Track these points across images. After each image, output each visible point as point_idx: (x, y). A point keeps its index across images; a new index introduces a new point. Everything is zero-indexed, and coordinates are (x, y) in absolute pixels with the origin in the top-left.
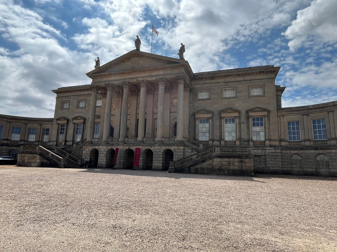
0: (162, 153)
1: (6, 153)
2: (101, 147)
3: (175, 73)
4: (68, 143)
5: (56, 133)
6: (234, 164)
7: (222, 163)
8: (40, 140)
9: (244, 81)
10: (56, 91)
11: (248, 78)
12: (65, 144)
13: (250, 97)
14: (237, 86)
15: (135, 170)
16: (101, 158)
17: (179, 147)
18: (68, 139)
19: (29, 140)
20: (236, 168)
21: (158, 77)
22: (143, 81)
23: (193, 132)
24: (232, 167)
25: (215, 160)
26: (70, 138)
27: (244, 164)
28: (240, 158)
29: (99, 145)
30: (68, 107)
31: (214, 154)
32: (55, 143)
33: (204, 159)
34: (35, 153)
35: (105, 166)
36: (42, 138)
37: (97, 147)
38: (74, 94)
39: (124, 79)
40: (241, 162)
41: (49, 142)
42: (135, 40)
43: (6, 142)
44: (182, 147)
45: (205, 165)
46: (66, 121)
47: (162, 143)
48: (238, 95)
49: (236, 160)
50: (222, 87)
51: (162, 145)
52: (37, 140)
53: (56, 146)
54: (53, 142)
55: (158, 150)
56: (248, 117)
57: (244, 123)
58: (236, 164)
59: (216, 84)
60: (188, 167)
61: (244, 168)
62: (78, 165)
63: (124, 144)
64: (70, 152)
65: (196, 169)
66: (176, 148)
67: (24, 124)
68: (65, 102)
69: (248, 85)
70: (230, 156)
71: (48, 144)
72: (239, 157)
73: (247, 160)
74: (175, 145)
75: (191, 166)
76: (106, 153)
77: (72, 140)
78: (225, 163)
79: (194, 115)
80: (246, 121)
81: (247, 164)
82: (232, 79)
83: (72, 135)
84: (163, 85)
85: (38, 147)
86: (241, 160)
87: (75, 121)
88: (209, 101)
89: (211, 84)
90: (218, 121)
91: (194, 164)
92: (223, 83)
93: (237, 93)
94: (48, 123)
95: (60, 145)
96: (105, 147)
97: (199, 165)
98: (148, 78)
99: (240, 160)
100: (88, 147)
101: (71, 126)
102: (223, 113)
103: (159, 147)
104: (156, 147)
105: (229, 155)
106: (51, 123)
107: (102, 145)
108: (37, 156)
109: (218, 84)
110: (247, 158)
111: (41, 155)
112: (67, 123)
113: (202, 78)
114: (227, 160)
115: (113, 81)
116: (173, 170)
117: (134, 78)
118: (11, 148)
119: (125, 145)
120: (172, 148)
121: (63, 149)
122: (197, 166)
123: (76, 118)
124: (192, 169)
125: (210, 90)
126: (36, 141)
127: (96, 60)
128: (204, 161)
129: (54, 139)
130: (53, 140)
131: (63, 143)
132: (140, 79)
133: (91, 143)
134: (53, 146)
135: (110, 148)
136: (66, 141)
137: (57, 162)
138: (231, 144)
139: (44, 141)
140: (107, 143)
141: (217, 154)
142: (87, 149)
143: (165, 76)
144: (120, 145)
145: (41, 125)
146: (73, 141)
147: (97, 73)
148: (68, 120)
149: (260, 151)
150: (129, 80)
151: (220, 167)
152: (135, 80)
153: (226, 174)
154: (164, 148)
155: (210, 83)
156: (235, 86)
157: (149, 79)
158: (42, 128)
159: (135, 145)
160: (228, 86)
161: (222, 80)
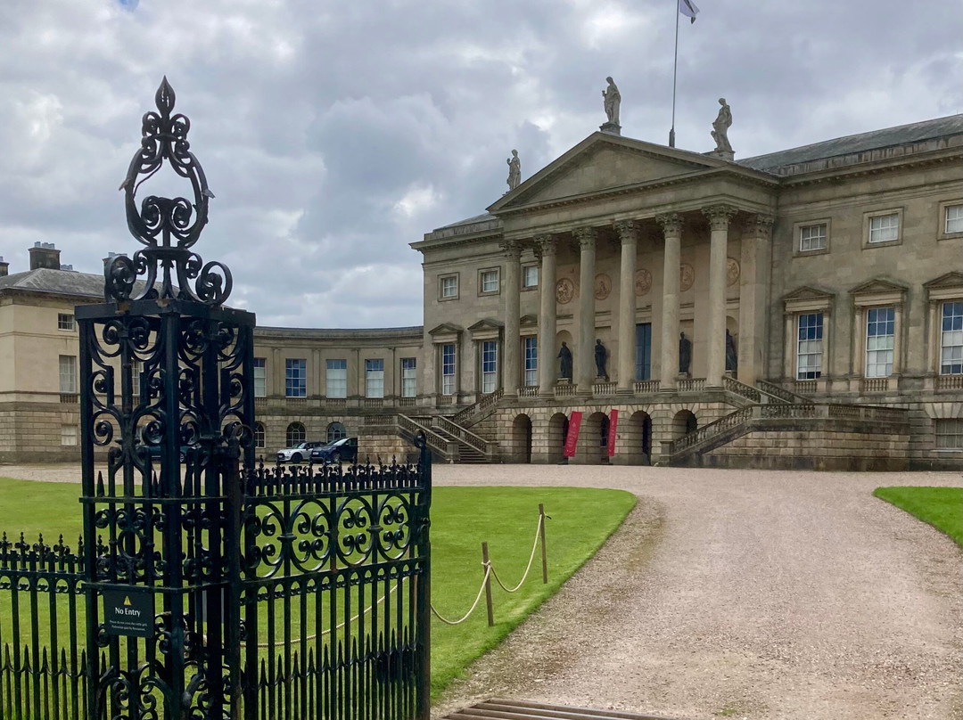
0: (670, 422)
1: (320, 432)
2: (536, 410)
3: (702, 195)
4: (465, 399)
5: (434, 372)
6: (786, 443)
7: (763, 443)
8: (397, 393)
9: (925, 185)
10: (420, 246)
11: (939, 175)
12: (459, 402)
13: (941, 238)
14: (905, 203)
15: (612, 464)
16: (537, 437)
17: (711, 405)
18: (464, 387)
19: (370, 395)
20: (790, 451)
21: (662, 211)
22: (624, 222)
23: (780, 354)
24: (782, 451)
25: (750, 435)
26: (468, 385)
27: (805, 444)
28: (797, 430)
29: (531, 405)
30: (455, 293)
31: (750, 422)
32: (434, 401)
33: (728, 434)
34: (392, 432)
35: (546, 457)
36: (402, 389)
37: (526, 411)
38: (469, 251)
39: (581, 220)
40: (801, 438)
41: (420, 397)
42: (604, 92)
43: (316, 404)
44: (716, 405)
45: (730, 448)
46: (456, 336)
47: (674, 397)
48: (908, 232)
49: (790, 434)
50: (864, 208)
51: (671, 401)
52: (387, 394)
53: (437, 408)
54: (429, 397)
55: (663, 415)
56: (928, 304)
57: (917, 324)
58: (791, 443)
59: (847, 200)
60: (697, 453)
61: (805, 452)
62: (488, 456)
63: (585, 401)
64: (468, 426)
65: (713, 458)
66: (703, 406)
67: (354, 350)
68: (448, 276)
69: (938, 198)
70: (778, 426)
71: (418, 403)
72: (797, 428)
73: (812, 434)
74: (700, 400)
75: (702, 451)
76: (547, 424)
77: (474, 390)
78: (768, 443)
79: (784, 305)
80: (923, 314)
81: (813, 444)
82: (895, 182)
83: (474, 376)
84: (674, 233)
85: (396, 417)
86: (801, 435)
87: (480, 336)
88: (826, 256)
89: (832, 203)
90: (848, 321)
91: (709, 446)
92: (867, 197)
93: (903, 227)
94: (410, 341)
95: (447, 406)
96: (544, 410)
97: (719, 449)
98: (637, 212)
99: (797, 433)
100: (508, 411)
101: (470, 351)
102: (858, 295)
103: (665, 407)
104: (658, 407)
105: (777, 424)
106: (417, 341)
107: (539, 404)
108: (398, 438)
109: (853, 199)
110: (811, 430)
111: (404, 435)
112: (460, 342)
113: (807, 183)
114: (774, 434)
115: (554, 224)
116: (668, 460)
117: (604, 215)
118: (330, 420)
119: (588, 403)
120: (695, 408)
121: (452, 418)
122: (715, 451)
123: (478, 327)
124: (706, 457)
125: (829, 220)
126: (386, 398)
127: (509, 160)
128: (727, 439)
129: (430, 388)
130: (429, 392)
131: (454, 400)
132: (618, 217)
133: (514, 402)
134: (429, 408)
135: (555, 411)
136: (460, 395)
137: (438, 451)
138: (875, 388)
139: (407, 396)
140: (550, 401)
141: (755, 421)
142: (505, 417)
143: (677, 208)
144: (578, 404)
145: (394, 350)
146: (478, 393)
147: (513, 203)
148: (460, 333)
149: (948, 406)
150: (590, 220)
151: (759, 451)
152: (606, 222)
153: (770, 465)
154: (676, 408)
155: (830, 200)
156: (901, 203)
157: (640, 216)
158: (398, 357)
159: (611, 402)
160: (880, 206)
161: (864, 187)
